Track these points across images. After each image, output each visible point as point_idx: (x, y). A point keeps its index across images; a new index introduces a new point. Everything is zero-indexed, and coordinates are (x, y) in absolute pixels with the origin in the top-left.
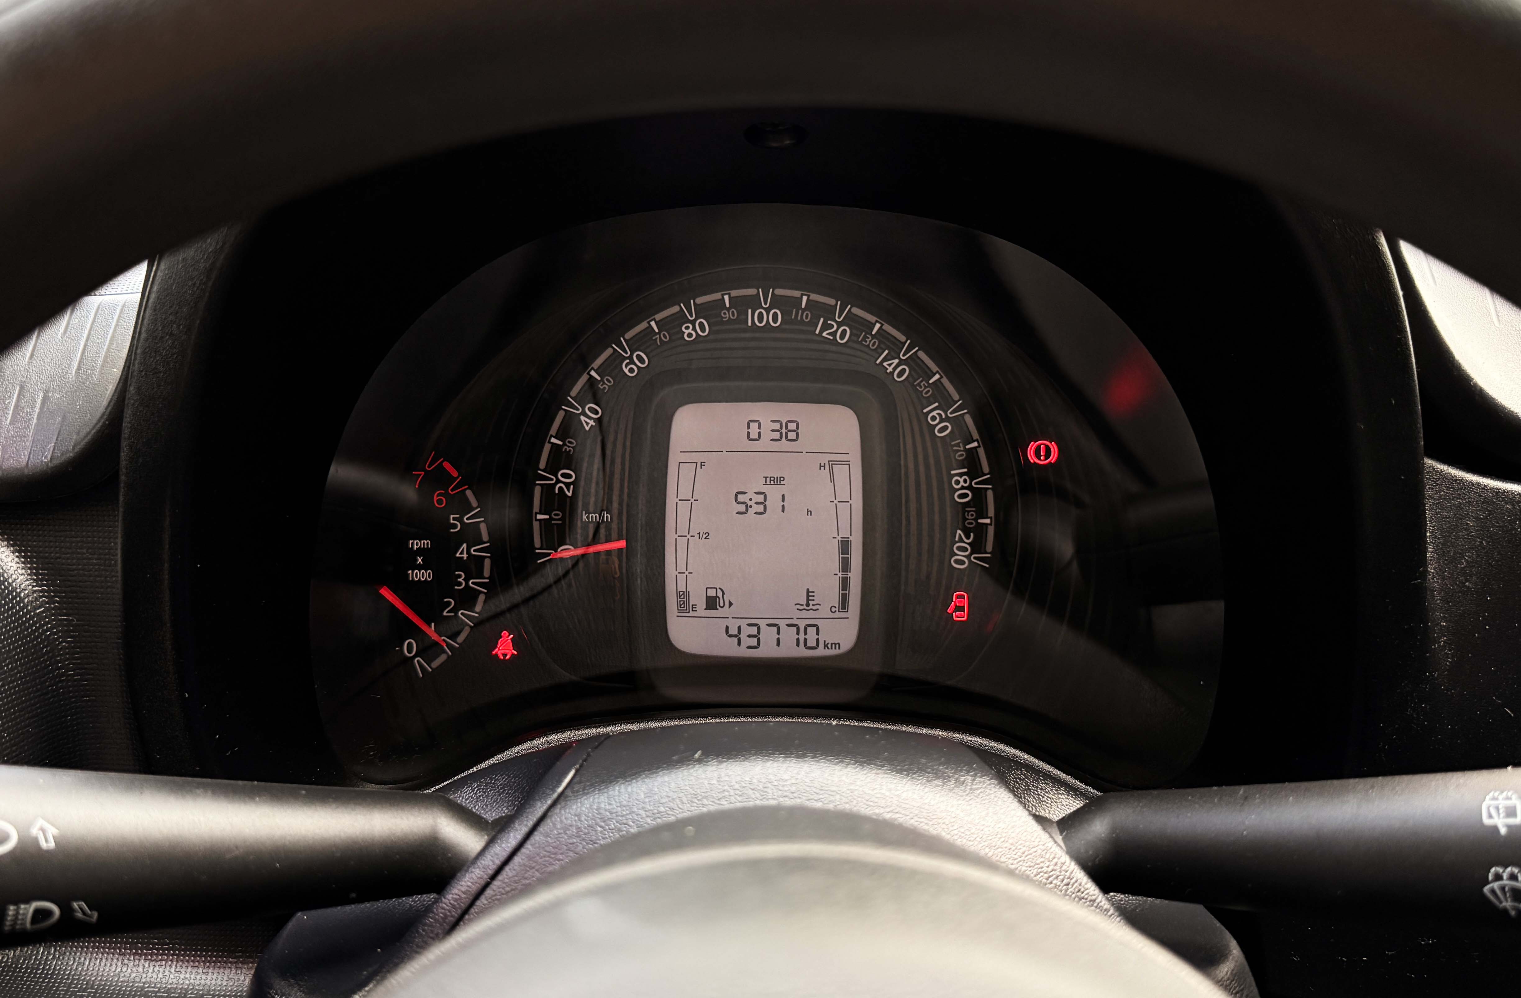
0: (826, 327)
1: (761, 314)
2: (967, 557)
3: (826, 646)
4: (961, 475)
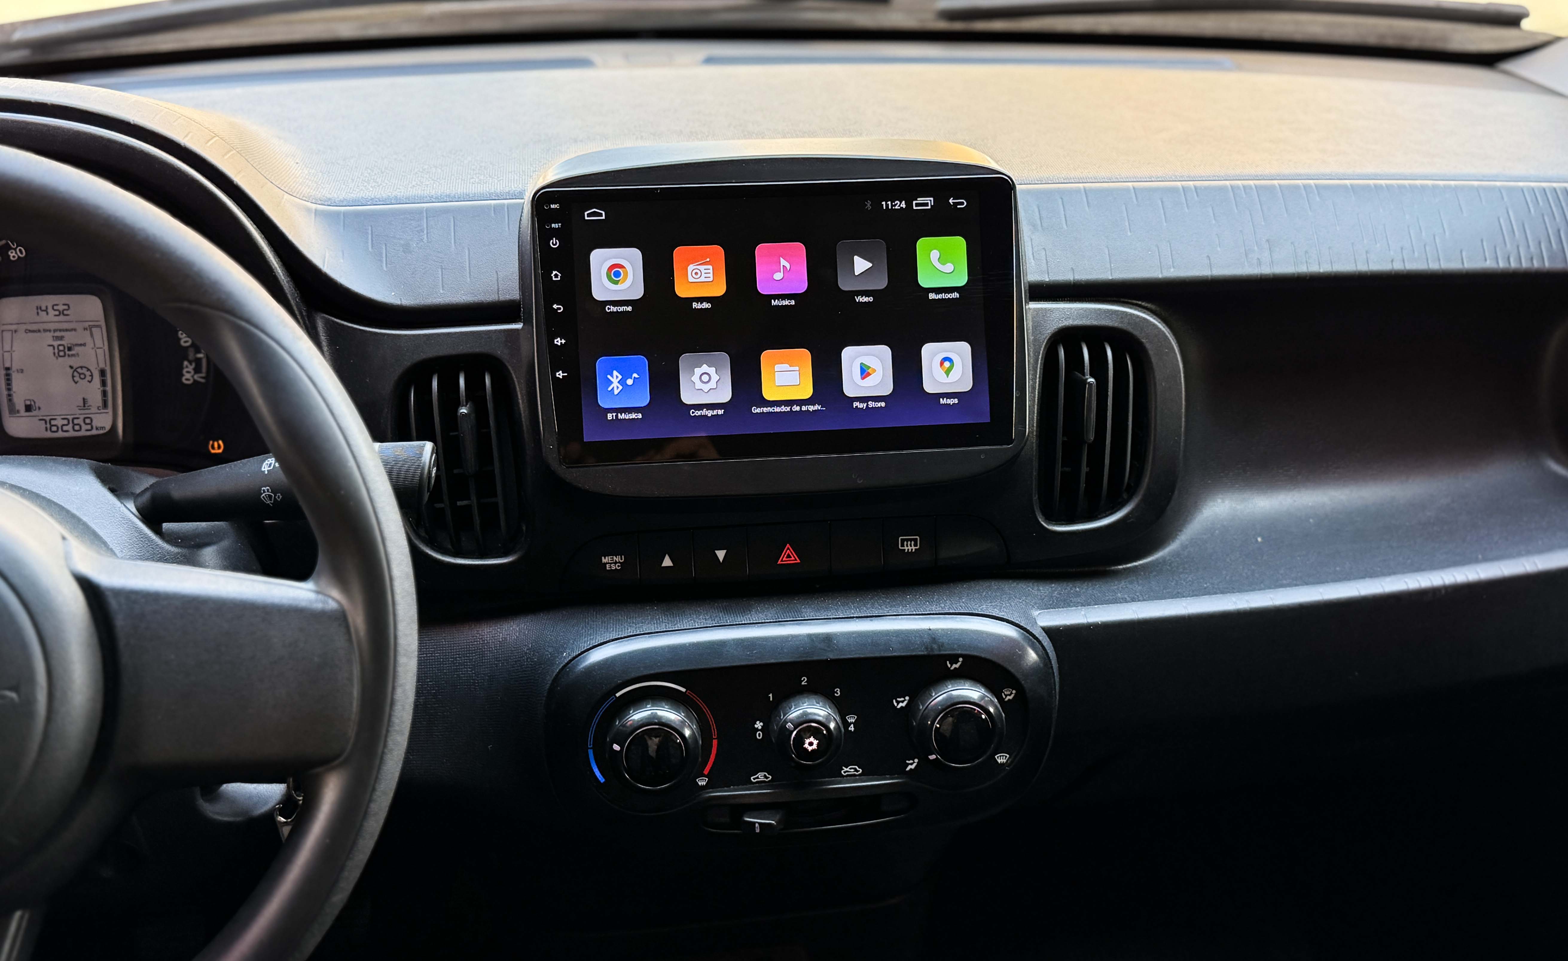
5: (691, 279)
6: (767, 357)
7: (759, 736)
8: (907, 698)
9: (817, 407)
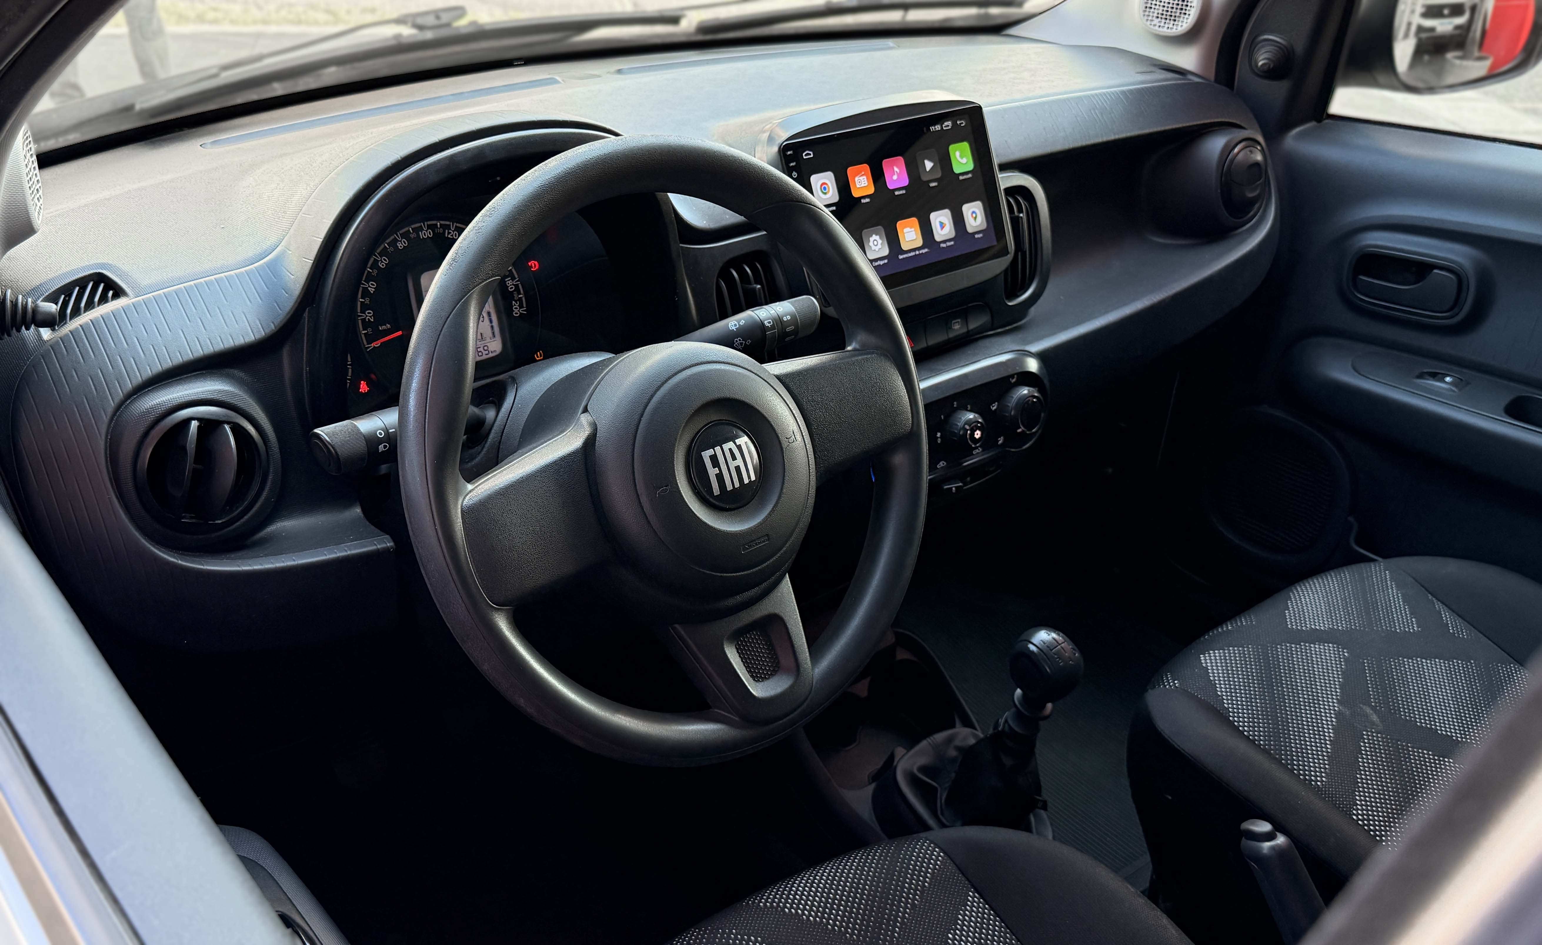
5: (858, 186)
6: (899, 224)
7: (939, 441)
8: (996, 403)
9: (926, 250)
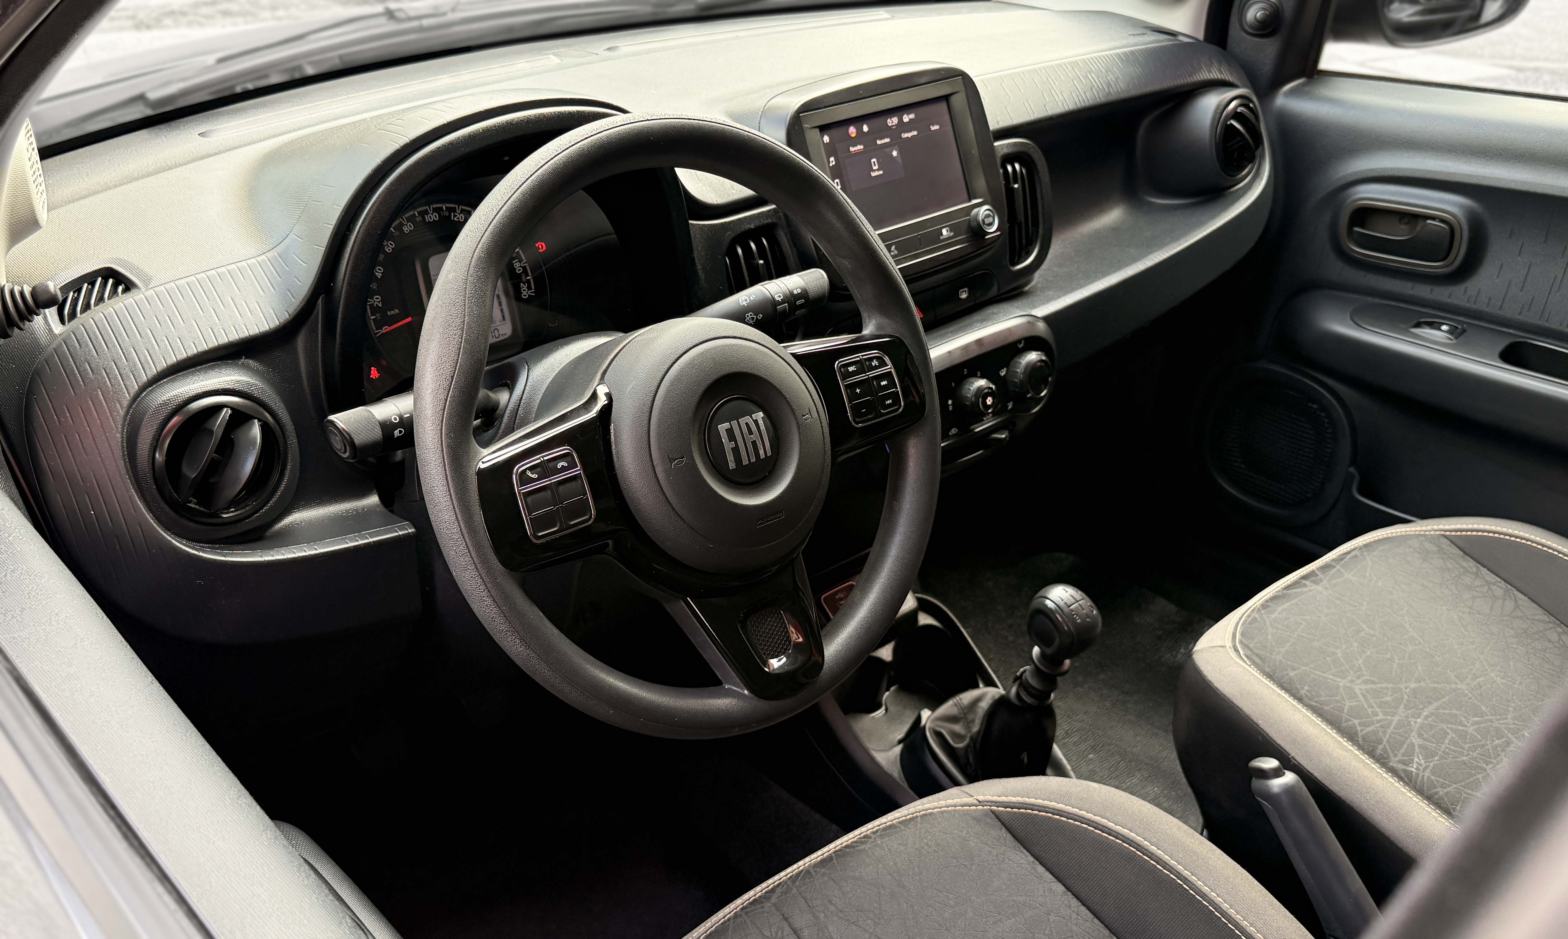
0: (455, 216)
1: (430, 217)
2: (527, 293)
3: (502, 335)
4: (516, 262)
